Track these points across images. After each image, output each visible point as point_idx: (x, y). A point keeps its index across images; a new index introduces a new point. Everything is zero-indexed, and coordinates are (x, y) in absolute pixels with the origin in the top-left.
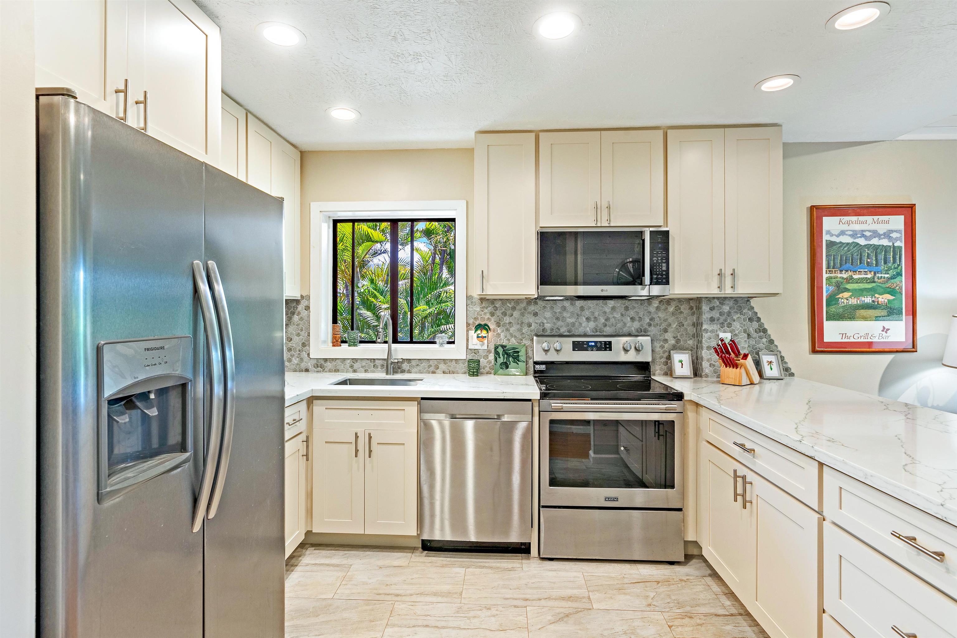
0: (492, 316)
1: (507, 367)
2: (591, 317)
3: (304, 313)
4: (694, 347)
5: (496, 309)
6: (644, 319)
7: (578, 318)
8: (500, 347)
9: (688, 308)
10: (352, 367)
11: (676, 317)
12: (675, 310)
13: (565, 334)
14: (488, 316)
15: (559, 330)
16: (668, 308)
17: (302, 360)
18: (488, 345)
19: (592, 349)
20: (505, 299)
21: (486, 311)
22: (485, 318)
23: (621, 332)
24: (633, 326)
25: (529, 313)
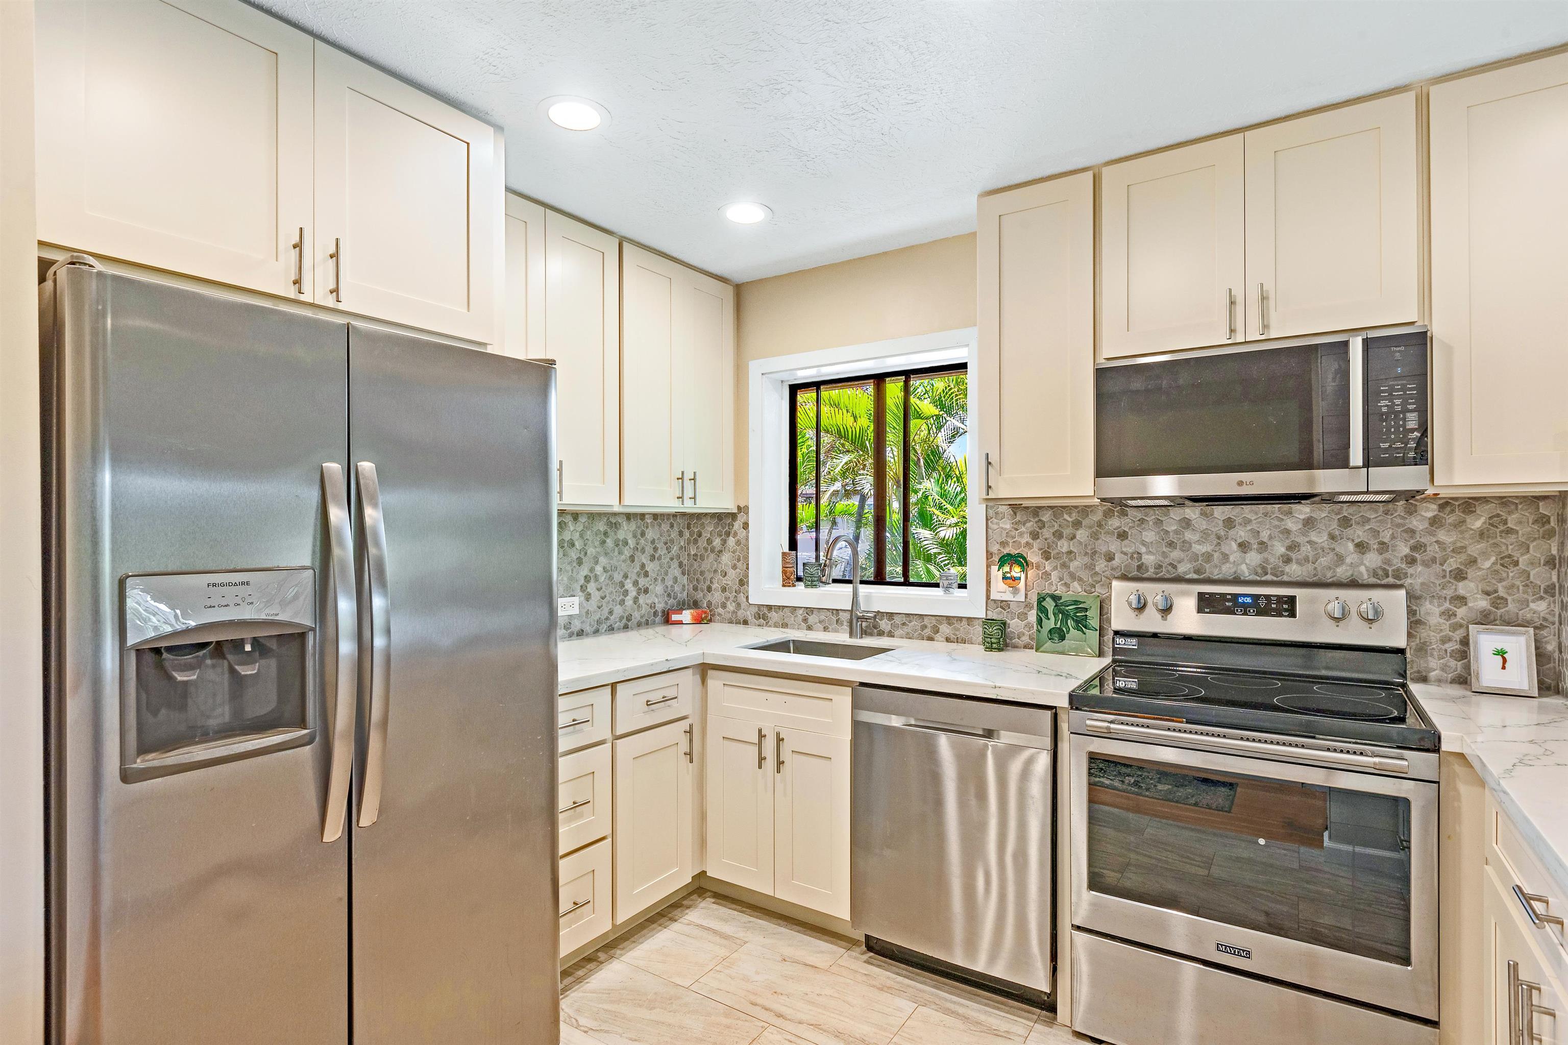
0: (1033, 540)
1: (1062, 638)
2: (1252, 541)
3: (742, 533)
4: (1551, 619)
5: (1042, 525)
6: (1394, 546)
7: (1219, 544)
8: (1048, 599)
9: (1531, 521)
10: (805, 620)
11: (1491, 542)
12: (1490, 524)
13: (1187, 577)
14: (1027, 538)
15: (1175, 567)
16: (1468, 520)
17: (739, 605)
18: (1026, 595)
19: (1245, 611)
20: (1060, 507)
21: (1023, 529)
22: (1021, 542)
23: (1329, 574)
24: (1362, 564)
25: (1108, 533)
